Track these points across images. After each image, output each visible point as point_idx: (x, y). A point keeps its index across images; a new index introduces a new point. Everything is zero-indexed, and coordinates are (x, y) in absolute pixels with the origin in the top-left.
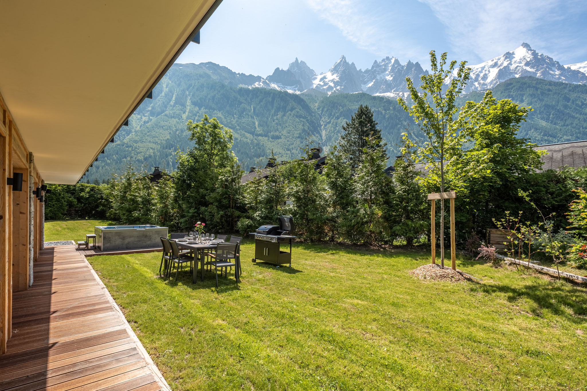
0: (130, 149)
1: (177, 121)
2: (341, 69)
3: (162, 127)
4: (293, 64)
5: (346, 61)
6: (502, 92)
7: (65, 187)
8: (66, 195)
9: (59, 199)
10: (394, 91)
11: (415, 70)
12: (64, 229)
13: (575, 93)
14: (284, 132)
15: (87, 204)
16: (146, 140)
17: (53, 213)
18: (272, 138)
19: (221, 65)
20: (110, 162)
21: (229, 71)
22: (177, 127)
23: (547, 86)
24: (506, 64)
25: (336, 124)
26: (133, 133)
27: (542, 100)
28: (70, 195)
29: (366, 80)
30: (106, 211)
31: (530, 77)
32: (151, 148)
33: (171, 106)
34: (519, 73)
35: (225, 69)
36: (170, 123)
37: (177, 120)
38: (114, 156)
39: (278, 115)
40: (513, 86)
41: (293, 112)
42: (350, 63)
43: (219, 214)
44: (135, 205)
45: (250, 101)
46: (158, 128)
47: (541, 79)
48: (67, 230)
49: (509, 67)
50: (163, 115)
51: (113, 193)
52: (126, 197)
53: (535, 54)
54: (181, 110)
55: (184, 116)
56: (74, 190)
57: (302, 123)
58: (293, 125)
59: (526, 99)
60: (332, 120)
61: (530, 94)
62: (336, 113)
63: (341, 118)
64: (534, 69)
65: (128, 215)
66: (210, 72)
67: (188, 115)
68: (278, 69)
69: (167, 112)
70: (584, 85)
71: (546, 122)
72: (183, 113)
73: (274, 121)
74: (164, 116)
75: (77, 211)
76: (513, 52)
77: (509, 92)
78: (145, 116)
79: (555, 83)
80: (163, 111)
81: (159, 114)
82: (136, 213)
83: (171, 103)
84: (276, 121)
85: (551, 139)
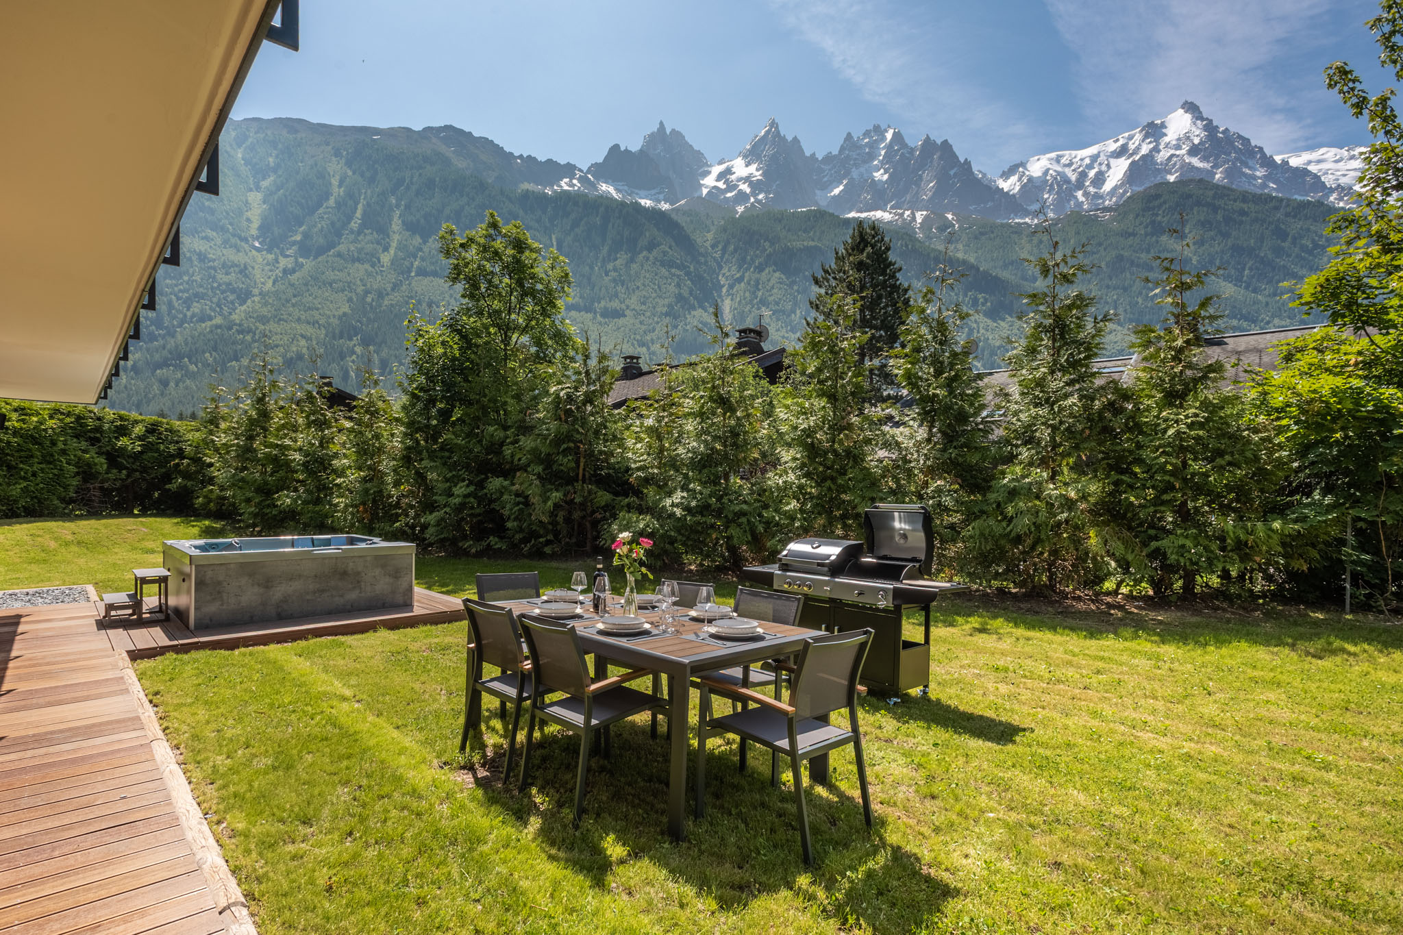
0: (248, 338)
1: (366, 270)
2: (768, 151)
3: (331, 285)
4: (652, 135)
5: (778, 132)
6: (1137, 216)
7: (68, 420)
8: (74, 443)
9: (52, 455)
10: (891, 208)
11: (940, 158)
12: (67, 544)
13: (1300, 220)
14: (633, 301)
15: (137, 470)
16: (290, 315)
17: (32, 498)
18: (603, 315)
19: (476, 134)
20: (196, 369)
21: (498, 150)
22: (369, 286)
23: (1237, 203)
24: (1145, 149)
25: (757, 282)
26: (256, 299)
27: (1226, 235)
28: (84, 445)
29: (825, 179)
30: (192, 492)
31: (1201, 181)
32: (303, 336)
33: (352, 232)
34: (1176, 172)
35: (486, 143)
36: (349, 274)
37: (367, 266)
38: (207, 355)
39: (616, 259)
40: (1162, 200)
41: (655, 252)
42: (790, 138)
43: (548, 498)
44: (282, 473)
45: (548, 225)
46: (320, 287)
47: (1224, 187)
48: (74, 548)
49: (1153, 157)
50: (331, 253)
51: (213, 441)
52: (255, 451)
53: (1210, 128)
54: (378, 243)
55: (386, 258)
56: (98, 429)
57: (676, 280)
58: (654, 284)
59: (1190, 232)
60: (747, 274)
61: (1199, 221)
62: (757, 256)
63: (767, 271)
64: (1208, 162)
65: (260, 503)
66: (449, 151)
67: (396, 255)
68: (616, 147)
69: (342, 248)
70: (1318, 201)
71: (1235, 285)
72: (383, 251)
73: (607, 275)
74: (335, 256)
75: (106, 492)
76: (1163, 123)
77: (1153, 215)
78: (287, 256)
79: (1254, 195)
80: (331, 246)
81: (321, 251)
82: (287, 496)
83: (352, 223)
84: (613, 274)
85: (1245, 324)
